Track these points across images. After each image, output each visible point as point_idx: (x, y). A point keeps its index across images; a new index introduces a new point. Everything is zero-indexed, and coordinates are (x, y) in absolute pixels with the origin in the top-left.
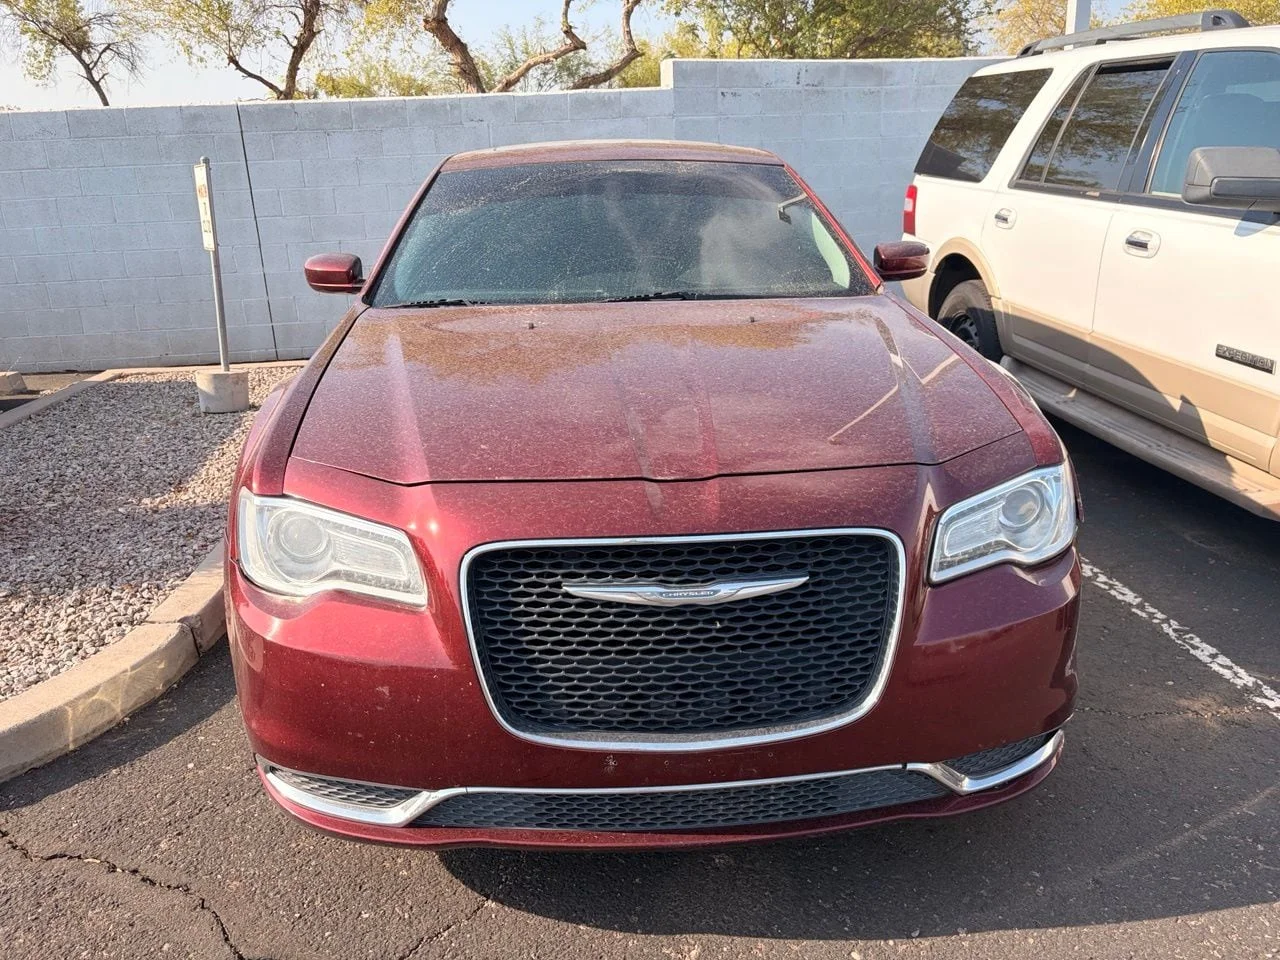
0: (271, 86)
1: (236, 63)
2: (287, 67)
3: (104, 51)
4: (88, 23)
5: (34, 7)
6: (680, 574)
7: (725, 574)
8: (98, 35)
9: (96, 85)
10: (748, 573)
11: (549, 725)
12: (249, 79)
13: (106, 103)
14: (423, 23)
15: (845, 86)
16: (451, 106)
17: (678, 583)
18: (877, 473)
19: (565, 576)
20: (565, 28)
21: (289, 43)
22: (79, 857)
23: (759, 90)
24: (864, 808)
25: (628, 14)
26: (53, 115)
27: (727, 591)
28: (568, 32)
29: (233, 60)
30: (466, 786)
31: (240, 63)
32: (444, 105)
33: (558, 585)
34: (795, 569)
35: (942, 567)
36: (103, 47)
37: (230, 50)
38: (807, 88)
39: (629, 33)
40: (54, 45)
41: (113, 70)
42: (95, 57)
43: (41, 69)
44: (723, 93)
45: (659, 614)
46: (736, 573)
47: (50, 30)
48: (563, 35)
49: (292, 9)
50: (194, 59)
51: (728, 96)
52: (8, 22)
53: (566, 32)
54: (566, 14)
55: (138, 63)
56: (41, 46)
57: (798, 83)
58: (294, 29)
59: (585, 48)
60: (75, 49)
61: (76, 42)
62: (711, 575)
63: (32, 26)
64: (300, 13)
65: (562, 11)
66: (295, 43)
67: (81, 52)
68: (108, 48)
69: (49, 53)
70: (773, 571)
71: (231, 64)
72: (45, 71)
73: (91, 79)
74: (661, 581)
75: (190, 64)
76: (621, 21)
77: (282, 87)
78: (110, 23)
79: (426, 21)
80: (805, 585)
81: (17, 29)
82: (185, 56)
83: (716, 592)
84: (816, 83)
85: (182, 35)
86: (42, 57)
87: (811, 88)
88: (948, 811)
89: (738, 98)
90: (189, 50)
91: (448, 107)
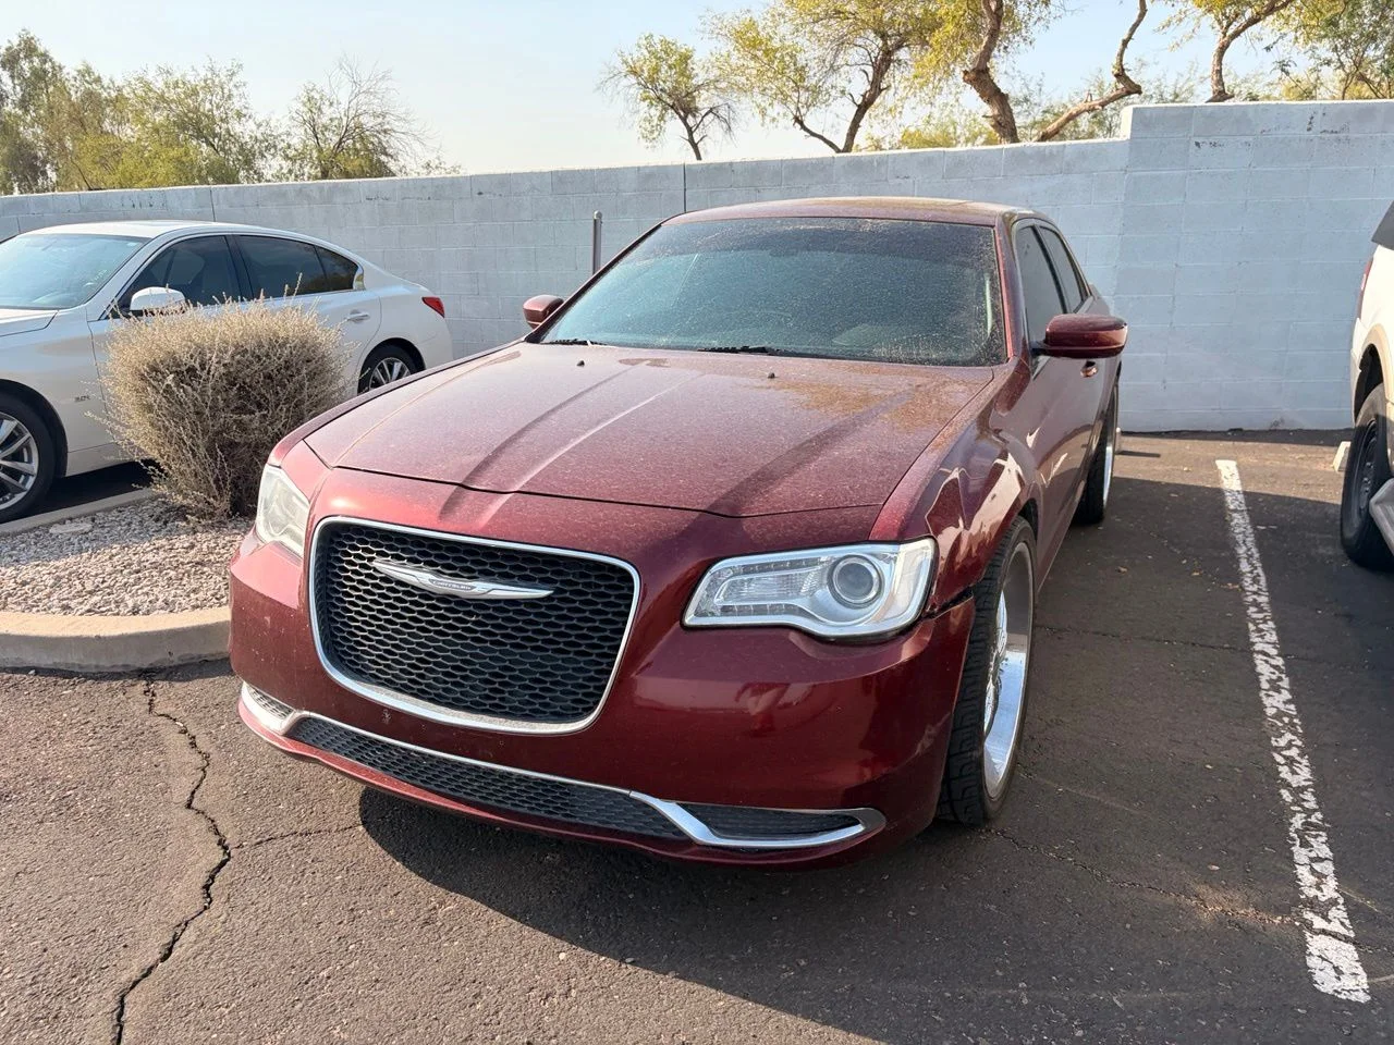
0: (831, 145)
1: (801, 123)
2: (848, 125)
3: (706, 114)
4: (698, 88)
5: (655, 76)
6: (454, 568)
7: (487, 575)
8: (703, 101)
9: (695, 146)
10: (506, 578)
11: (359, 674)
12: (812, 138)
13: (699, 157)
14: (962, 74)
15: (1383, 132)
16: (879, 164)
17: (450, 575)
18: (652, 512)
19: (379, 553)
20: (1116, 71)
21: (853, 101)
22: (175, 720)
23: (1250, 139)
24: (601, 825)
25: (1222, 50)
26: (541, 175)
27: (481, 588)
28: (1121, 75)
29: (799, 121)
30: (311, 711)
31: (805, 124)
32: (871, 162)
33: (371, 559)
34: (545, 582)
35: (698, 614)
36: (706, 111)
37: (798, 109)
38: (1323, 135)
39: (1219, 72)
40: (666, 109)
41: (712, 130)
42: (699, 120)
43: (652, 132)
44: (1197, 144)
45: (432, 599)
46: (516, 580)
47: (665, 97)
48: (1115, 79)
49: (863, 67)
50: (767, 119)
51: (1205, 148)
52: (633, 91)
53: (1117, 76)
54: (1121, 55)
55: (732, 125)
56: (655, 112)
57: (1309, 129)
58: (860, 86)
59: (1140, 92)
60: (682, 114)
61: (683, 106)
62: (476, 574)
63: (652, 94)
64: (870, 70)
65: (1118, 51)
66: (859, 101)
67: (686, 117)
68: (711, 111)
69: (661, 118)
70: (527, 581)
71: (797, 124)
72: (656, 133)
73: (691, 141)
74: (438, 571)
75: (763, 125)
76: (1211, 59)
77: (841, 144)
78: (716, 88)
79: (966, 73)
80: (548, 598)
81: (639, 97)
82: (759, 117)
83: (473, 587)
84: (1337, 129)
85: (759, 98)
86: (656, 121)
87: (1328, 135)
88: (688, 854)
89: (1218, 149)
90: (763, 113)
91: (875, 164)
